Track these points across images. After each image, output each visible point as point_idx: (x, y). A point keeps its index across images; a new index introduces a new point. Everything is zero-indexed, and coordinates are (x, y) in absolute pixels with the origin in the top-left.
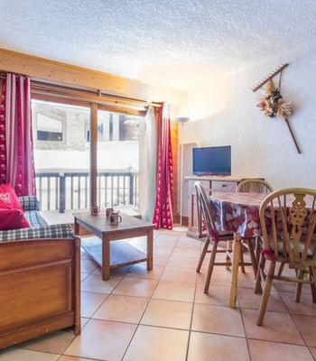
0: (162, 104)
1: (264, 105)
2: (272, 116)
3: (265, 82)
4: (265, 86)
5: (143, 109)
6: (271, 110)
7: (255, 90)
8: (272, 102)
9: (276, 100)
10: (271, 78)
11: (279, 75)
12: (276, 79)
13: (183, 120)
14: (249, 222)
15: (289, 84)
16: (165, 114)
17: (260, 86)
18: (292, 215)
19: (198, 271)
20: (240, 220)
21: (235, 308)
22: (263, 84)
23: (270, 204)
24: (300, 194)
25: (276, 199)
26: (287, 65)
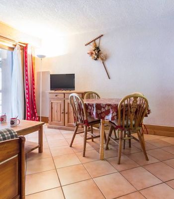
0: (27, 45)
1: (92, 54)
2: (96, 59)
3: (92, 42)
4: (91, 44)
5: (12, 46)
6: (96, 57)
7: (86, 45)
8: (97, 52)
9: (98, 52)
10: (94, 40)
11: (99, 39)
12: (97, 41)
13: (42, 57)
14: (113, 113)
15: (104, 44)
16: (29, 52)
17: (89, 44)
18: (132, 107)
19: (71, 146)
20: (107, 113)
21: (103, 160)
22: (90, 43)
23: (123, 103)
24: (136, 97)
25: (126, 100)
26: (102, 35)
